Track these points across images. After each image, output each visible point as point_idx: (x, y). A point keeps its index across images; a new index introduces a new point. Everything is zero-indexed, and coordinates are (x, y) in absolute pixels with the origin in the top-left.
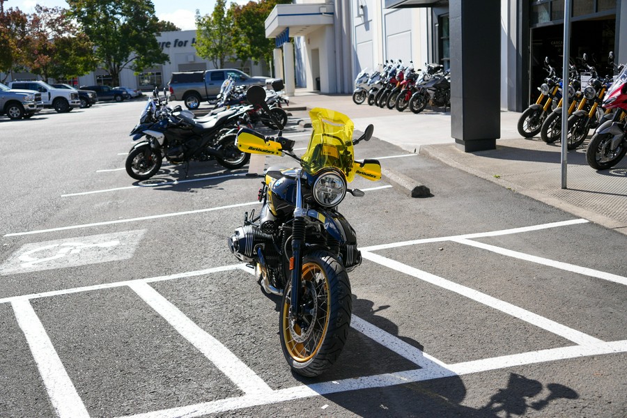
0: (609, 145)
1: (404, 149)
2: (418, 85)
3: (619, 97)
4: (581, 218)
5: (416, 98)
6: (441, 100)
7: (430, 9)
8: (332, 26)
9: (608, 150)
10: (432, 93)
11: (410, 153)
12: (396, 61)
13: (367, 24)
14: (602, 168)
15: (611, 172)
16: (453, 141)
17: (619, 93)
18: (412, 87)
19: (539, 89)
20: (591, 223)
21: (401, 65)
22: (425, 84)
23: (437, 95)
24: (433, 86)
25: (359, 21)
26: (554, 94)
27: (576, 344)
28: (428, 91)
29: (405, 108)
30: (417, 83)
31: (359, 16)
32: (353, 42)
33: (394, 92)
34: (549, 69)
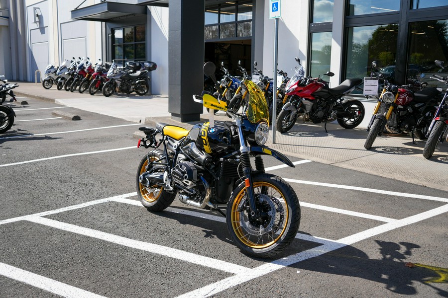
0: (289, 117)
1: (127, 120)
2: (109, 76)
3: (296, 88)
4: (304, 159)
5: (107, 86)
6: (125, 88)
7: (104, 23)
8: (8, 27)
9: (288, 120)
10: (119, 83)
11: (136, 123)
12: (84, 58)
13: (42, 29)
14: (284, 131)
15: (290, 134)
16: (170, 114)
17: (296, 86)
18: (102, 78)
19: (218, 82)
20: (313, 162)
21: (90, 61)
22: (114, 76)
23: (122, 85)
24: (121, 78)
25: (36, 26)
26: (229, 86)
27: (387, 223)
28: (116, 81)
29: (95, 93)
30: (108, 75)
31: (36, 22)
32: (28, 42)
33: (85, 81)
34: (224, 70)
